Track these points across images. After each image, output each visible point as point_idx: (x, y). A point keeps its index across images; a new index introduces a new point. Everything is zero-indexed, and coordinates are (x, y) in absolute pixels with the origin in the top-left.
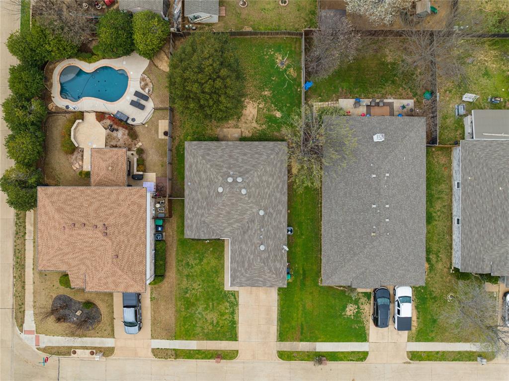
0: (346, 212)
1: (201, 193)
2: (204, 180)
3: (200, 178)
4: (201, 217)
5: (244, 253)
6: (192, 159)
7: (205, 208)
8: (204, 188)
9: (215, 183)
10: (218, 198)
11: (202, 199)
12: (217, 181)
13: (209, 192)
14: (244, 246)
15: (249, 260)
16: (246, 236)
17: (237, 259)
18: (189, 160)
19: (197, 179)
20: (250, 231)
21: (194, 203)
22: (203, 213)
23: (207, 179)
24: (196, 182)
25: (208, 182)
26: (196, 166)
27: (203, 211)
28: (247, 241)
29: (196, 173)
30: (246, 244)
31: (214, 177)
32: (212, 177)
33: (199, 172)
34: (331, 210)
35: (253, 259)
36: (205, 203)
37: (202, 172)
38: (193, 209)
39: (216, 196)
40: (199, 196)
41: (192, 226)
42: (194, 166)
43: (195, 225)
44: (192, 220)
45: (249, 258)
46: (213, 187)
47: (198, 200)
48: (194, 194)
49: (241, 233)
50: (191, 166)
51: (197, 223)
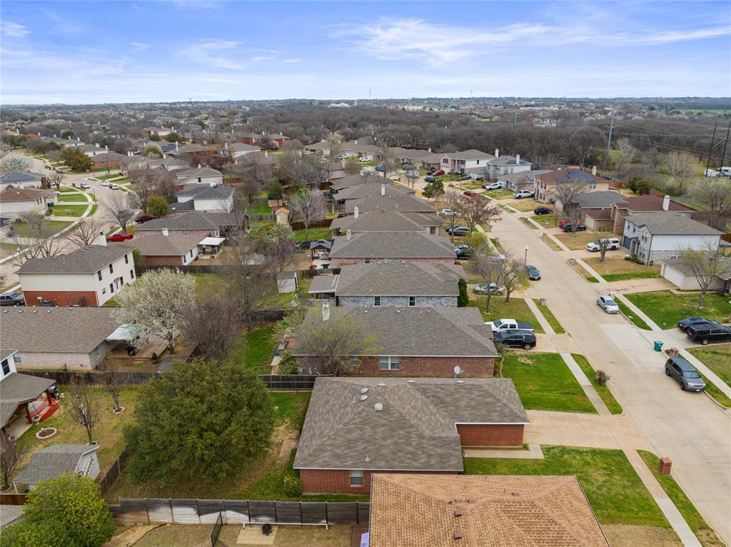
0: (407, 334)
1: (384, 439)
2: (363, 434)
3: (357, 440)
4: (423, 438)
5: (473, 403)
6: (327, 454)
7: (409, 433)
8: (376, 433)
9: (367, 415)
10: (391, 412)
11: (392, 436)
12: (364, 414)
13: (383, 425)
14: (463, 403)
15: (482, 396)
16: (448, 400)
17: (484, 412)
18: (326, 459)
19: (360, 446)
20: (439, 395)
21: (400, 451)
22: (417, 435)
23: (362, 430)
24: (365, 448)
25: (367, 427)
26: (338, 447)
27: (413, 436)
28: (455, 399)
29: (351, 448)
30: (458, 399)
31: (360, 417)
32: (357, 421)
33: (349, 441)
34: (405, 347)
35: (479, 391)
36: (401, 432)
37: (349, 436)
38: (411, 453)
39: (389, 414)
40: (389, 442)
41: (440, 455)
42: (338, 451)
43: (439, 451)
44: (431, 455)
45: (478, 396)
46: (373, 418)
47: (396, 443)
48: (385, 451)
49: (444, 407)
50: (337, 457)
51: (435, 446)
